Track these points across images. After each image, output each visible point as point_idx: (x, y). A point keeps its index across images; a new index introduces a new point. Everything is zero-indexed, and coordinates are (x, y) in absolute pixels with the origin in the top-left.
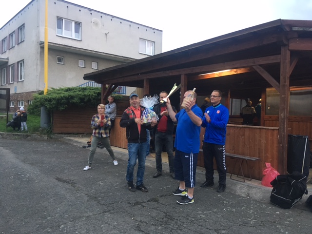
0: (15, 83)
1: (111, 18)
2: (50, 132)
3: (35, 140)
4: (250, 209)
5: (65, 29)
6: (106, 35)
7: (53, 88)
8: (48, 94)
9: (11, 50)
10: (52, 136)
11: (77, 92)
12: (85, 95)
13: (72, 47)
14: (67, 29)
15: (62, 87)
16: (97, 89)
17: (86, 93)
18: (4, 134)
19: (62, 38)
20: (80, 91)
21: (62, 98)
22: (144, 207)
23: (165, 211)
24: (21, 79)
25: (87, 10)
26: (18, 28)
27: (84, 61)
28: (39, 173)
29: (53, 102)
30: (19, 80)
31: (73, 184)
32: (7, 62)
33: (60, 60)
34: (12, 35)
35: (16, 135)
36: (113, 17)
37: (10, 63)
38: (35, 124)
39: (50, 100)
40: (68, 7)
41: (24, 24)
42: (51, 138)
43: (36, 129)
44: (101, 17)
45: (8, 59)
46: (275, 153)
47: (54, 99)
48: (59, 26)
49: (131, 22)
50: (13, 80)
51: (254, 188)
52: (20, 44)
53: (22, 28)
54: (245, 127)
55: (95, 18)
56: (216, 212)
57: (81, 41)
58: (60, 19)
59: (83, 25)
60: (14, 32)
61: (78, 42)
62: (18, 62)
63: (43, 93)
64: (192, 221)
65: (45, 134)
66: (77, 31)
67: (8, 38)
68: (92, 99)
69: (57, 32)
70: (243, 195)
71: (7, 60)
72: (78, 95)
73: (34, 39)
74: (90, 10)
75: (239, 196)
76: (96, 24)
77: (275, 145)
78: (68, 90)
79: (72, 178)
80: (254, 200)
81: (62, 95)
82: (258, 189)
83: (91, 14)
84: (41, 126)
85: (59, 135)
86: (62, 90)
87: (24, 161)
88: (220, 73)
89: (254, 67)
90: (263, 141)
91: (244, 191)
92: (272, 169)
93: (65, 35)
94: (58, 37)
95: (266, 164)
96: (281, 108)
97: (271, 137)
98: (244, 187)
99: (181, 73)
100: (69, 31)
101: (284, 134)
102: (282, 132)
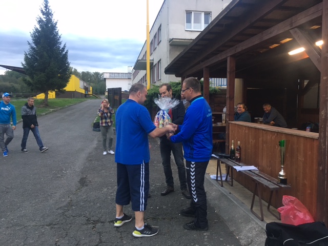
5: (194, 23)
9: (155, 51)
14: (196, 21)
26: (158, 30)
30: (160, 79)
34: (155, 37)
37: (154, 64)
41: (161, 25)
48: (189, 21)
50: (156, 79)
52: (159, 45)
55: (227, 4)
58: (189, 13)
59: (213, 14)
60: (156, 33)
62: (158, 62)
67: (153, 40)
69: (186, 27)
73: (166, 37)
89: (291, 31)
90: (301, 158)
91: (250, 235)
92: (293, 209)
93: (194, 28)
94: (187, 32)
95: (283, 199)
96: (321, 100)
97: (310, 153)
98: (255, 229)
99: (227, 55)
100: (199, 23)
101: (325, 147)
102: (322, 145)
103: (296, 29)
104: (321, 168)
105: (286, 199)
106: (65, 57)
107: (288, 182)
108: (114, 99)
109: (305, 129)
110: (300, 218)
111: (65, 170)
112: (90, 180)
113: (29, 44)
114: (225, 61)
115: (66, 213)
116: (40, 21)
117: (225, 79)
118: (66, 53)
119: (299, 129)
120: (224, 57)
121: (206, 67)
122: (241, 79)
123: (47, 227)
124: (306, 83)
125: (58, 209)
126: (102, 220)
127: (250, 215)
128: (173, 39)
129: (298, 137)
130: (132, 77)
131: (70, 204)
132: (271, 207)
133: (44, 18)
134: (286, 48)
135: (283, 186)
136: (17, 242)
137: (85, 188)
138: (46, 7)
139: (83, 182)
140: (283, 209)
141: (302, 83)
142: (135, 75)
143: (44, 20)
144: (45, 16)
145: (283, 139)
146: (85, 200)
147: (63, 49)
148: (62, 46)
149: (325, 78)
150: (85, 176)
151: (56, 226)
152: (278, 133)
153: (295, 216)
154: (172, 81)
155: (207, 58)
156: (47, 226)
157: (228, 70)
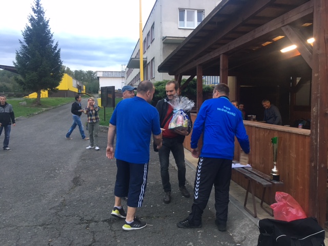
5: (187, 21)
9: (148, 49)
14: (190, 19)
26: (152, 27)
32: (146, 61)
34: (149, 35)
41: (154, 24)
48: (182, 19)
52: (153, 43)
58: (182, 11)
59: (206, 12)
60: (149, 32)
62: (152, 60)
66: (200, 20)
67: (147, 38)
69: (179, 24)
70: (236, 239)
73: (159, 35)
75: (231, 238)
89: (283, 29)
90: (293, 155)
91: (244, 232)
92: (285, 205)
93: (187, 26)
94: (180, 30)
95: (276, 195)
96: (313, 97)
97: (302, 149)
98: (248, 226)
99: (220, 53)
100: (192, 21)
101: (317, 144)
102: (314, 141)
103: (288, 26)
104: (313, 165)
105: (278, 195)
106: (58, 55)
107: (280, 179)
108: (108, 98)
109: (297, 126)
110: (292, 214)
111: (58, 170)
112: (84, 179)
113: (21, 42)
114: (218, 59)
115: (59, 213)
116: (32, 19)
117: (219, 77)
118: (59, 51)
119: (292, 126)
120: (216, 55)
121: (199, 65)
122: (235, 77)
123: (40, 228)
124: (298, 80)
125: (51, 209)
126: (96, 219)
127: (244, 212)
128: (166, 37)
129: (290, 133)
130: (125, 76)
131: (63, 204)
132: (264, 204)
133: (35, 16)
134: (278, 45)
135: (276, 183)
136: (9, 243)
137: (79, 187)
138: (38, 4)
139: (76, 181)
140: (276, 206)
141: (294, 80)
142: (128, 73)
143: (36, 18)
144: (36, 15)
145: (276, 136)
146: (78, 199)
147: (56, 47)
148: (54, 45)
149: (316, 75)
150: (78, 176)
151: (49, 226)
152: (270, 130)
153: (288, 213)
154: (166, 79)
155: (200, 56)
156: (40, 226)
157: (221, 67)
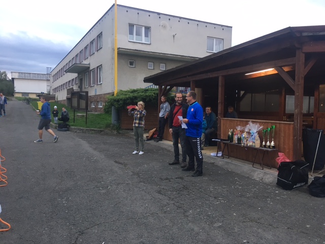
0: (96, 86)
1: (178, 19)
2: (118, 128)
3: (107, 134)
4: (255, 188)
5: (136, 35)
6: (174, 36)
7: (121, 91)
8: (117, 95)
9: (92, 56)
10: (120, 132)
11: (140, 93)
12: (146, 96)
13: (141, 51)
14: (138, 34)
15: (129, 89)
16: (157, 90)
17: (147, 94)
18: (84, 129)
19: (133, 43)
20: (142, 92)
21: (127, 99)
22: (170, 181)
23: (185, 185)
24: (100, 82)
25: (156, 14)
26: (97, 36)
27: (152, 63)
28: (103, 157)
29: (121, 102)
30: (99, 83)
31: (125, 165)
32: (89, 67)
33: (131, 64)
34: (93, 43)
35: (93, 130)
36: (181, 18)
37: (91, 68)
38: (108, 121)
39: (118, 101)
40: (138, 13)
41: (102, 32)
42: (120, 133)
43: (108, 126)
44: (169, 19)
45: (89, 64)
46: (291, 144)
47: (121, 99)
48: (131, 33)
49: (199, 21)
50: (94, 83)
51: (269, 174)
52: (99, 51)
53: (100, 36)
54: (268, 122)
55: (164, 21)
56: (224, 188)
57: (150, 44)
58: (131, 26)
59: (152, 29)
60: (94, 39)
61: (148, 45)
62: (98, 67)
63: (113, 95)
64: (201, 191)
65: (114, 130)
66: (146, 35)
67: (89, 45)
68: (152, 99)
69: (129, 38)
70: (257, 180)
71: (88, 66)
72: (141, 95)
73: (110, 45)
74: (159, 14)
75: (254, 180)
76: (164, 27)
77: (291, 138)
78: (134, 91)
79: (126, 162)
80: (264, 183)
81: (127, 96)
82: (272, 175)
83: (160, 17)
84: (112, 123)
85: (126, 131)
86: (128, 91)
87: (95, 149)
88: (266, 72)
91: (260, 176)
93: (136, 40)
94: (130, 43)
95: (279, 154)
97: (288, 131)
101: (298, 127)
104: (295, 138)
107: (276, 147)
120: (215, 75)
122: (200, 89)
127: (254, 169)
128: (119, 48)
130: (52, 79)
135: (274, 149)
141: (239, 93)
